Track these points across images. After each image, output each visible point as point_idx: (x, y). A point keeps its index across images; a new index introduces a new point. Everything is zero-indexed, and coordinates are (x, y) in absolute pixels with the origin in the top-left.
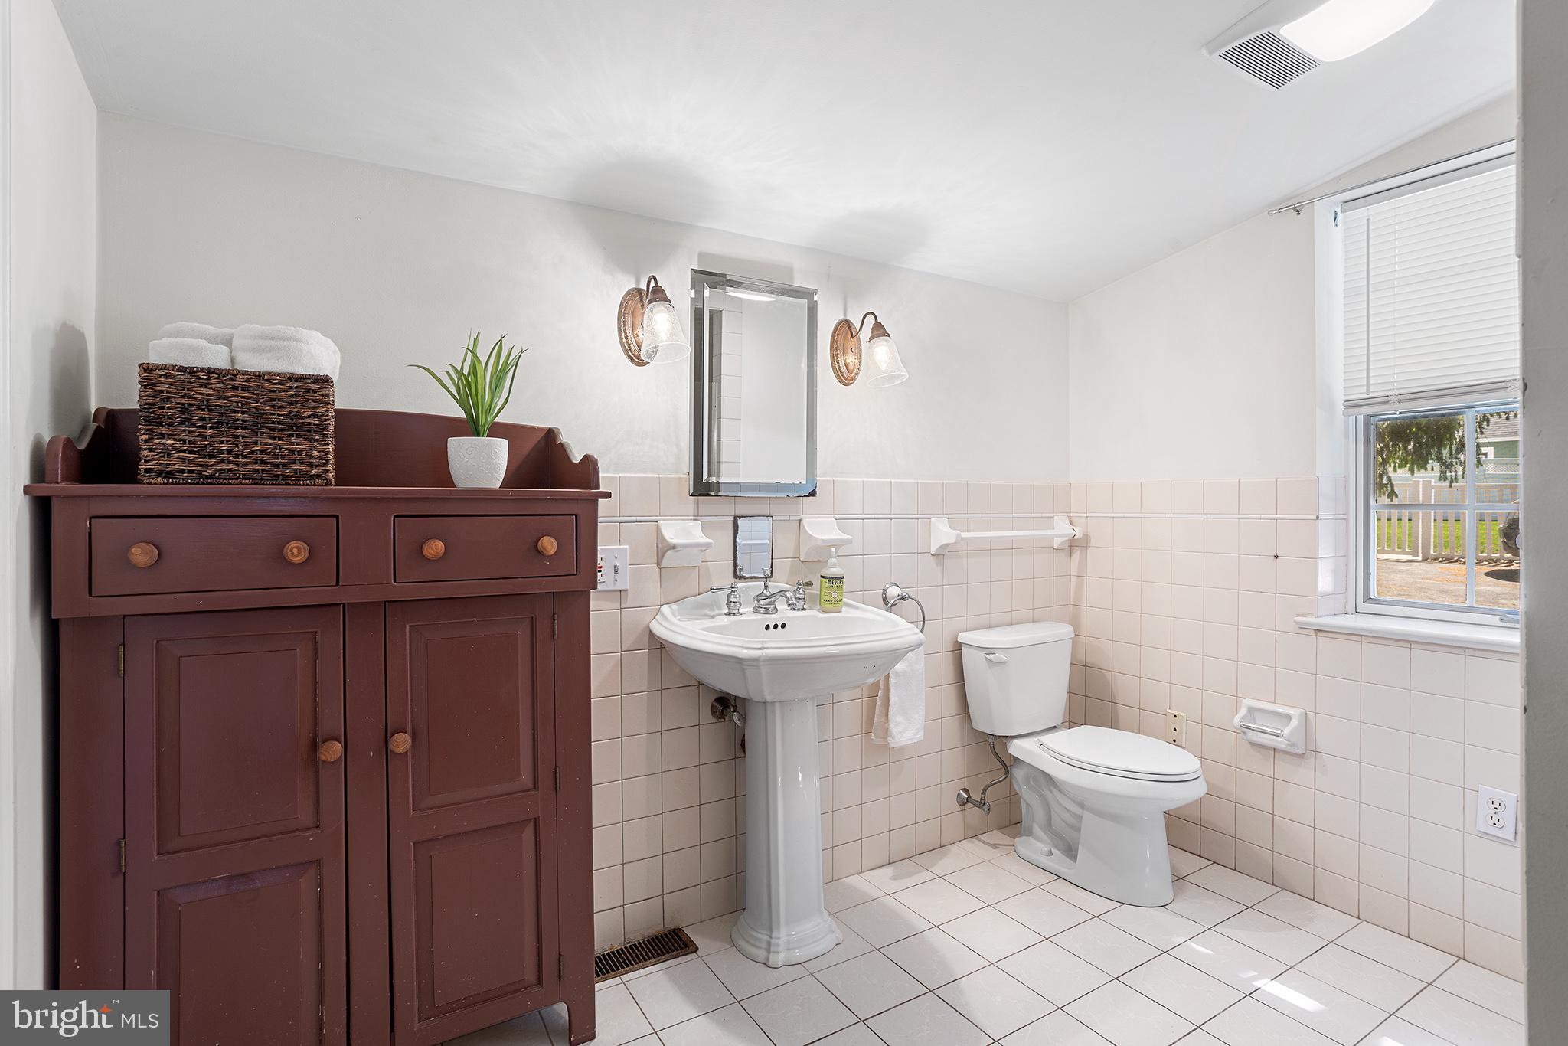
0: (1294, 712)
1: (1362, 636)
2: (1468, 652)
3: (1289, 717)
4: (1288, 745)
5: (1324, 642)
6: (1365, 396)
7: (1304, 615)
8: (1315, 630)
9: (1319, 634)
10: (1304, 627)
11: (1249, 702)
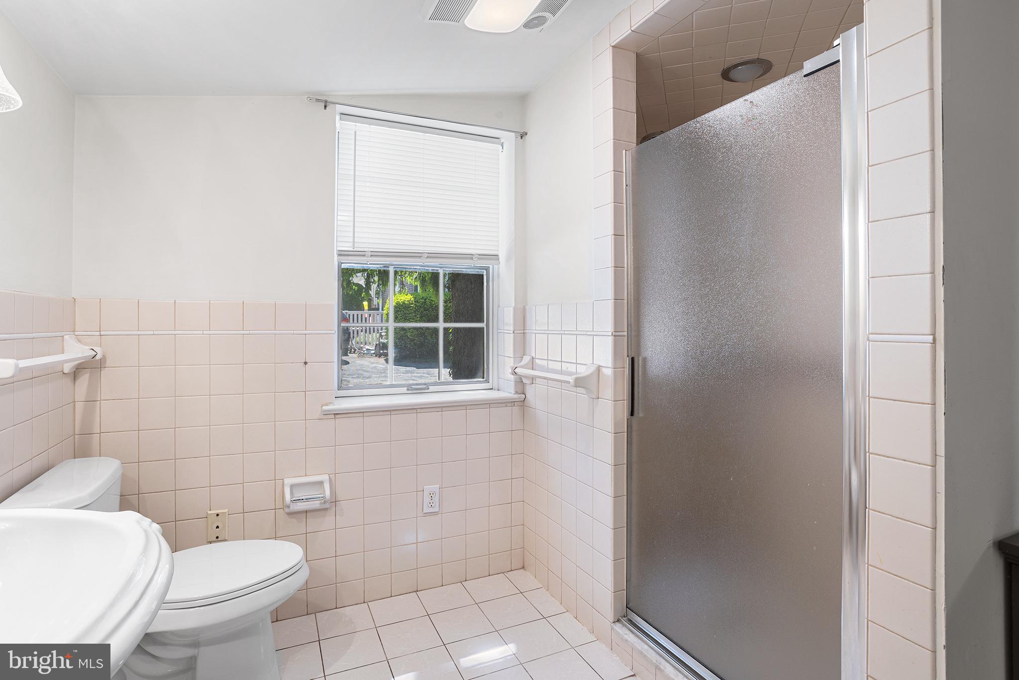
0: (325, 478)
1: (363, 412)
2: (419, 411)
3: (321, 483)
4: (321, 503)
5: (340, 421)
6: (352, 249)
7: (326, 405)
8: (334, 414)
9: (337, 416)
10: (326, 414)
11: (288, 481)
